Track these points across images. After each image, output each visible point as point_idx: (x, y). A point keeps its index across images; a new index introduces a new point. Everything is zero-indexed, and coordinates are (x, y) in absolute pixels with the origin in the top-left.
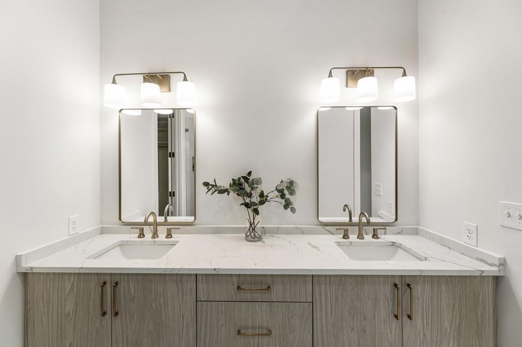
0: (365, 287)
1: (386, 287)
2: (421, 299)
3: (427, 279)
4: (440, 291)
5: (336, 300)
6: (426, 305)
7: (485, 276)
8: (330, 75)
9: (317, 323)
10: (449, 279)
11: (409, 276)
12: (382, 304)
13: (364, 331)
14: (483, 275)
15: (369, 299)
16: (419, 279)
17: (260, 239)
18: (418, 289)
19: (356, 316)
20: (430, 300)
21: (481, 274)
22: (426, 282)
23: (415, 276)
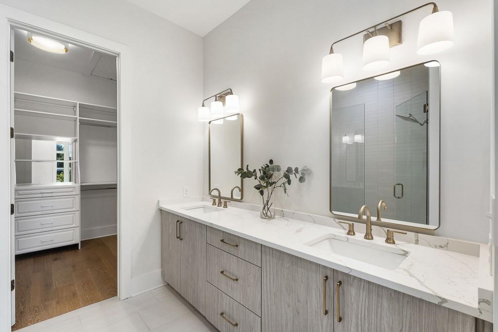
0: (299, 269)
1: (318, 276)
2: (355, 305)
3: (363, 284)
4: (379, 305)
5: (277, 272)
6: (361, 314)
7: (445, 307)
8: (332, 51)
9: (264, 287)
10: (393, 294)
11: (342, 272)
12: (314, 293)
13: (298, 313)
14: (444, 305)
15: (302, 282)
16: (353, 280)
17: (270, 218)
18: (352, 292)
19: (291, 294)
20: (366, 311)
21: (442, 302)
22: (362, 287)
23: (348, 275)
